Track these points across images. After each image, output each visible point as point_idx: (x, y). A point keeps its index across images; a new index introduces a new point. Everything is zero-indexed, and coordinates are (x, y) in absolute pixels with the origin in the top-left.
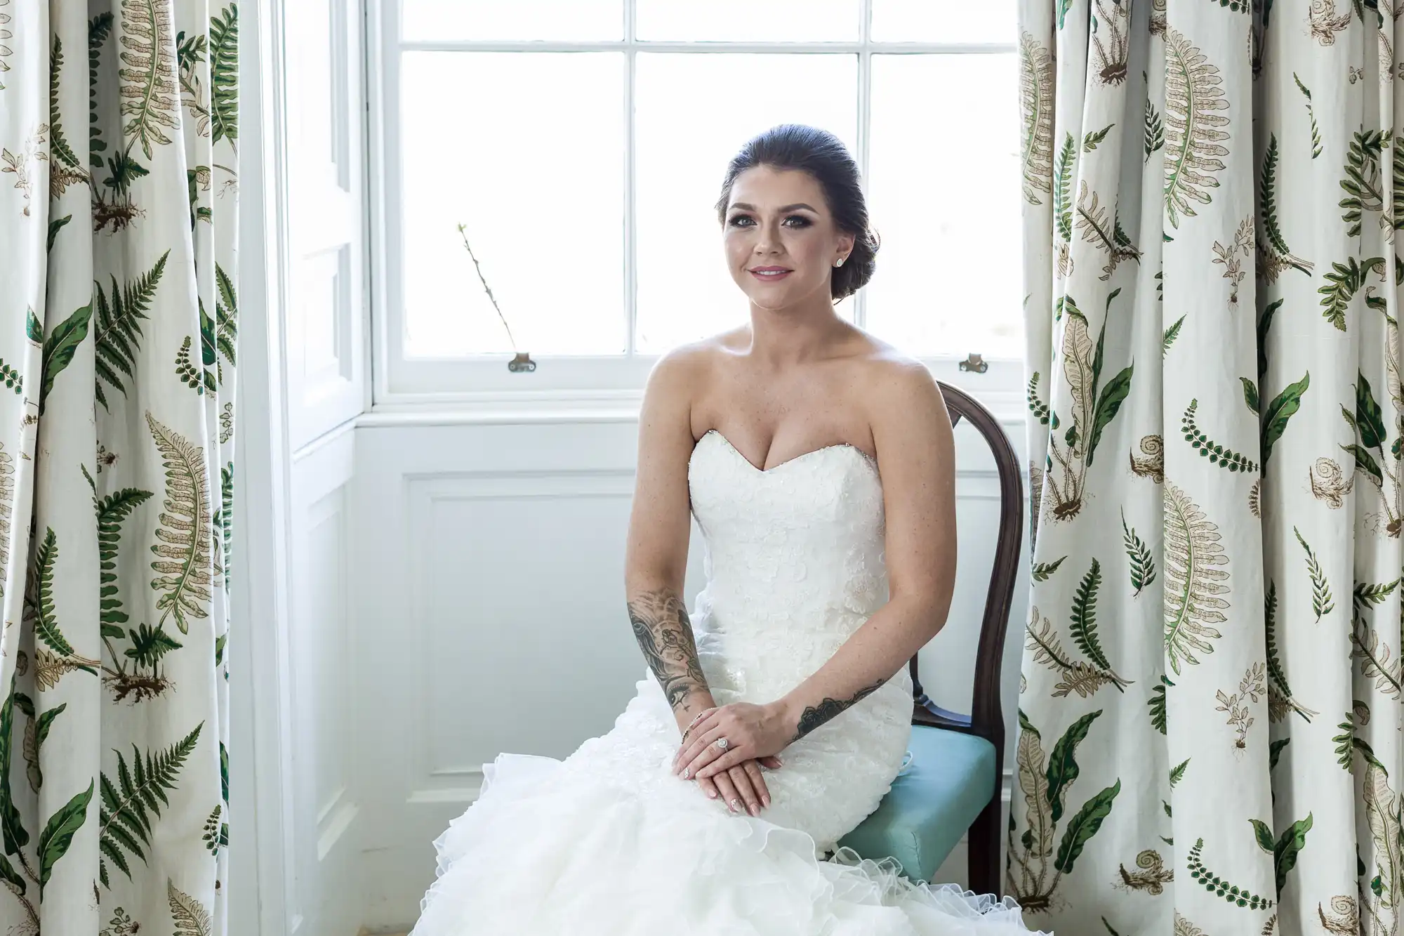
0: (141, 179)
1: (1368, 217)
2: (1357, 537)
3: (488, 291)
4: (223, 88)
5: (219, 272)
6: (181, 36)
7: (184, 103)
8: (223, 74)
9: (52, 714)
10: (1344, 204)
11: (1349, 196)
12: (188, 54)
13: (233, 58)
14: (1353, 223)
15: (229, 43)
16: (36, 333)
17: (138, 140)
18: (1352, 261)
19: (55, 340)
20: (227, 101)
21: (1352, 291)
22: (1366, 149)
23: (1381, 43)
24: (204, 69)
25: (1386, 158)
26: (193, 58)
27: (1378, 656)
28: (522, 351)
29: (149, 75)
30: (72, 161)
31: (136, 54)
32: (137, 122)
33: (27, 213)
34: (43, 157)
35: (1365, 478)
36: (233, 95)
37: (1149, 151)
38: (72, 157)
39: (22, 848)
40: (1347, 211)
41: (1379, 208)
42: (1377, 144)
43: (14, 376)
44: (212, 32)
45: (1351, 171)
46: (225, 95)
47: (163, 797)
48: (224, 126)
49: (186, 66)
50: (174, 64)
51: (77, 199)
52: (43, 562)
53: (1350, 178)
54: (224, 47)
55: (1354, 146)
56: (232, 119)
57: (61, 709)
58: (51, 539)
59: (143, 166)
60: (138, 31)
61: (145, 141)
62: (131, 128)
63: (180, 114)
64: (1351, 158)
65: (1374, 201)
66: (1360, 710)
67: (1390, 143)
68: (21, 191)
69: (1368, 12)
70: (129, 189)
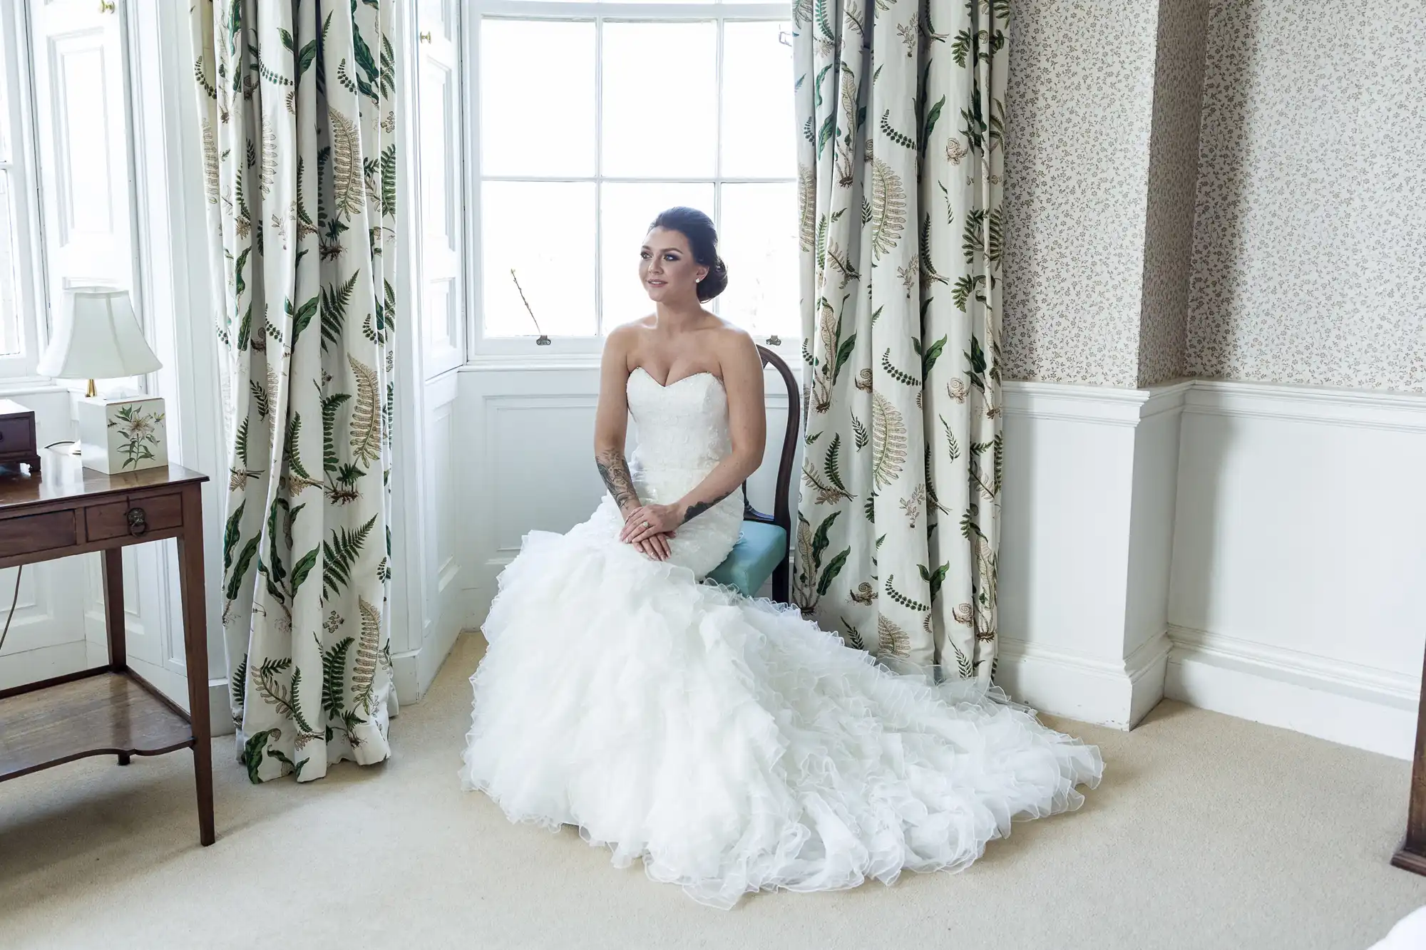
0: (345, 232)
1: (976, 255)
2: (971, 419)
3: (527, 304)
4: (388, 188)
5: (386, 283)
6: (366, 160)
7: (367, 194)
8: (388, 180)
9: (298, 509)
10: (965, 247)
11: (968, 243)
12: (369, 169)
13: (394, 172)
14: (969, 257)
15: (391, 165)
16: (290, 310)
17: (343, 212)
18: (969, 276)
19: (300, 314)
20: (390, 195)
21: (969, 292)
22: (975, 220)
23: (983, 164)
24: (378, 177)
25: (986, 224)
26: (372, 171)
27: (983, 480)
28: (544, 334)
29: (349, 178)
30: (309, 222)
31: (342, 167)
32: (343, 202)
33: (285, 248)
34: (293, 218)
35: (976, 388)
36: (393, 191)
37: (864, 222)
38: (309, 219)
39: (283, 579)
40: (966, 250)
41: (983, 249)
42: (981, 217)
43: (278, 333)
44: (382, 158)
45: (968, 230)
46: (389, 191)
47: (356, 553)
48: (388, 207)
49: (369, 175)
50: (362, 172)
51: (312, 242)
52: (294, 429)
53: (967, 234)
54: (388, 166)
55: (969, 217)
56: (393, 204)
57: (302, 506)
58: (298, 417)
59: (346, 226)
60: (343, 155)
61: (347, 212)
62: (340, 206)
63: (365, 198)
64: (968, 223)
65: (980, 246)
66: (974, 508)
67: (988, 216)
68: (282, 237)
69: (976, 148)
70: (339, 238)
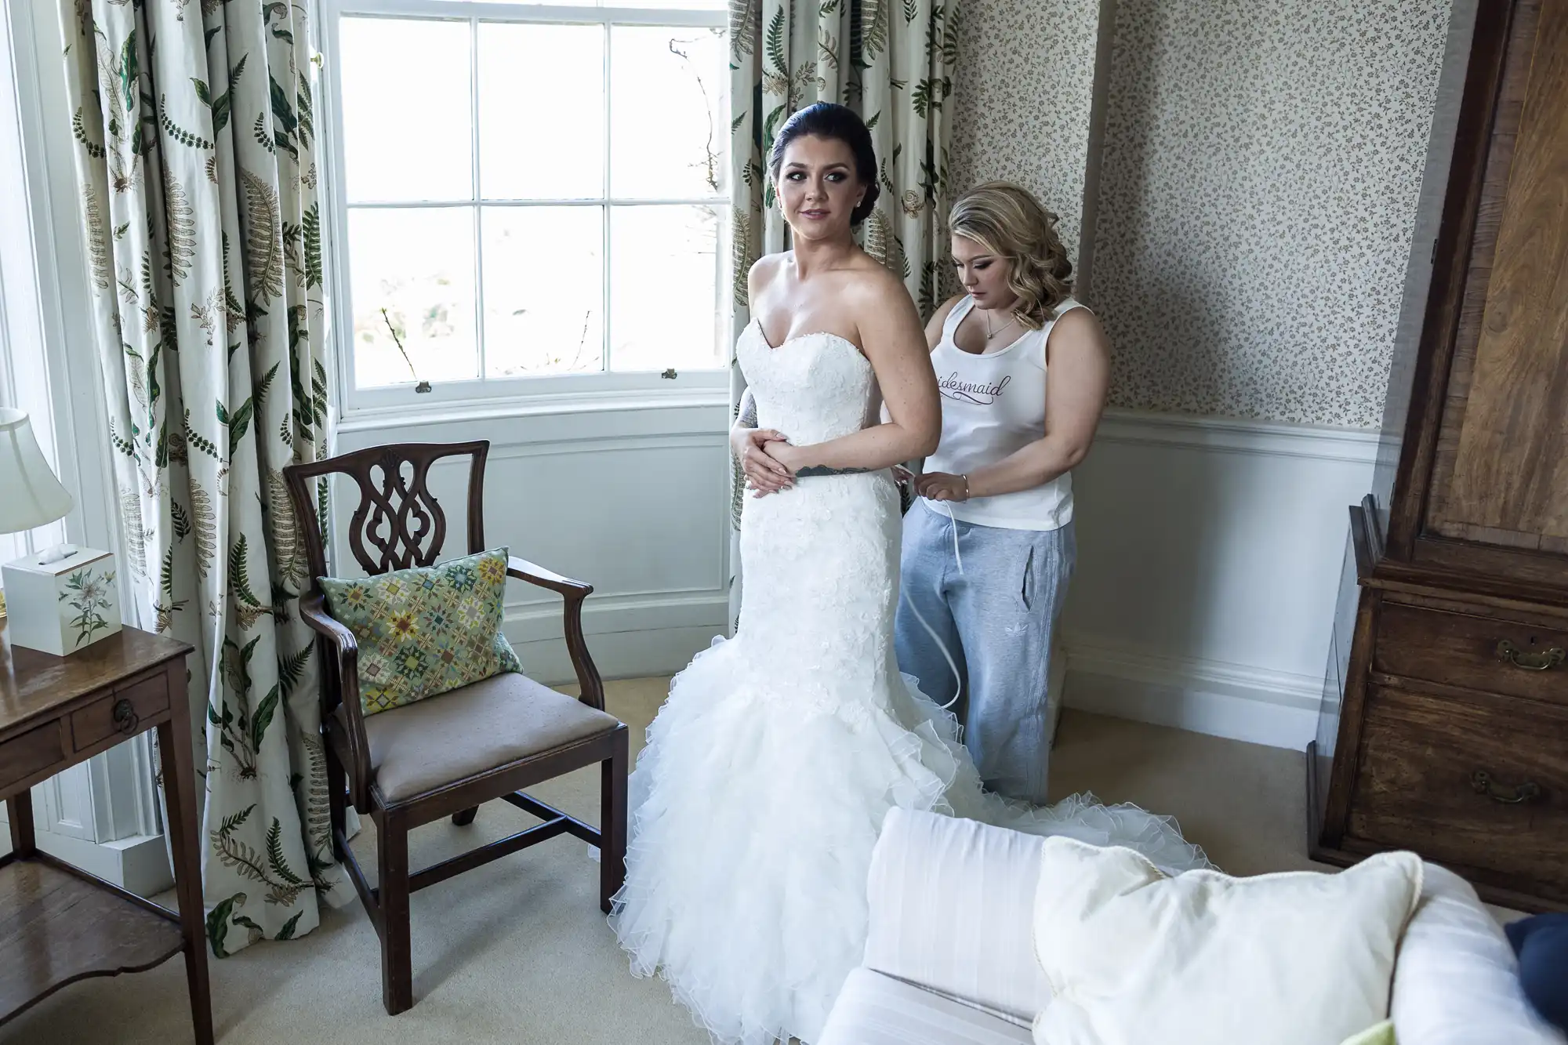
3: (400, 347)
4: (313, 253)
5: (317, 363)
6: (285, 225)
7: (287, 266)
8: (312, 246)
9: (253, 643)
12: (290, 235)
13: (318, 235)
15: (315, 226)
16: (223, 416)
19: (236, 419)
20: (316, 261)
23: (934, 216)
24: (300, 242)
26: (294, 239)
28: (423, 380)
30: (238, 309)
33: (210, 343)
34: (222, 309)
38: (239, 307)
39: (230, 724)
43: (212, 446)
44: (304, 219)
46: (313, 258)
48: (314, 276)
49: (289, 243)
50: (281, 238)
51: (242, 329)
52: (239, 554)
54: (313, 228)
56: (320, 271)
57: (258, 639)
58: (243, 539)
60: (262, 227)
63: (283, 268)
68: (205, 330)
